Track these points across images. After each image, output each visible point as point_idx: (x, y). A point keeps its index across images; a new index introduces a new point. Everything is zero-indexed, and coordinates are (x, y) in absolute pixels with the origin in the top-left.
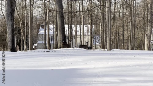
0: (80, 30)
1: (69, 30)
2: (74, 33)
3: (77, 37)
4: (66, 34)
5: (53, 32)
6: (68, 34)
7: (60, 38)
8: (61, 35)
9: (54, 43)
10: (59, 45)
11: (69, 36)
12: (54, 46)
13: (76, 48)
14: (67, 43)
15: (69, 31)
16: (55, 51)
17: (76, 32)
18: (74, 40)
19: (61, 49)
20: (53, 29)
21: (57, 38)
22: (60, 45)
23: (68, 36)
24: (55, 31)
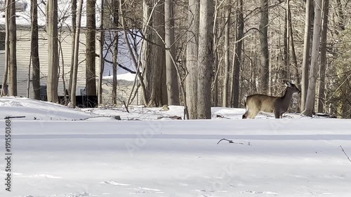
17: (12, 8)
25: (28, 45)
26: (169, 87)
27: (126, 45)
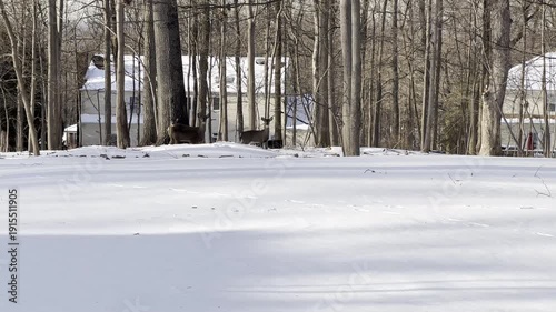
0: (239, 75)
1: (195, 75)
2: (215, 88)
3: (226, 103)
4: (186, 90)
5: (137, 82)
6: (192, 90)
7: (166, 106)
8: (170, 96)
9: (142, 122)
10: (160, 132)
11: (196, 98)
12: (142, 136)
13: (223, 144)
14: (191, 124)
15: (196, 80)
16: (147, 156)
17: (224, 81)
18: (216, 114)
19: (170, 147)
20: (136, 71)
21: (152, 104)
22: (166, 133)
23: (192, 97)
24: (146, 78)
25: (235, 106)
26: (331, 134)
27: (302, 105)
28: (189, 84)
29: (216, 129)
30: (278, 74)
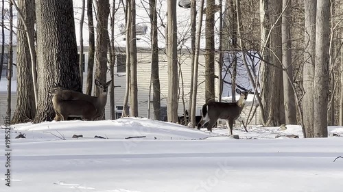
0: (154, 23)
1: (91, 23)
2: (120, 41)
3: (135, 62)
4: (78, 44)
5: (7, 33)
6: (86, 43)
7: (49, 66)
8: (55, 51)
9: (14, 88)
11: (92, 56)
12: (14, 107)
13: (130, 121)
14: (85, 91)
15: (92, 29)
16: (21, 136)
17: (132, 31)
18: (121, 80)
19: (54, 125)
20: (7, 15)
21: (29, 61)
22: (49, 105)
23: (87, 54)
24: (20, 27)
25: (149, 67)
26: (287, 107)
27: (245, 66)
28: (83, 35)
29: (120, 100)
30: (211, 21)
